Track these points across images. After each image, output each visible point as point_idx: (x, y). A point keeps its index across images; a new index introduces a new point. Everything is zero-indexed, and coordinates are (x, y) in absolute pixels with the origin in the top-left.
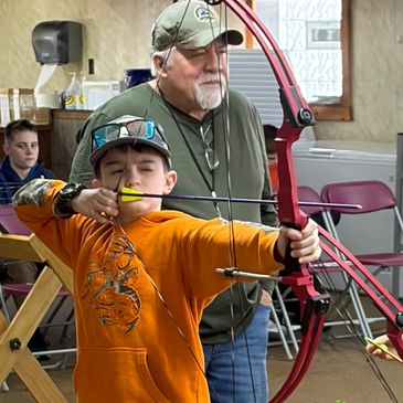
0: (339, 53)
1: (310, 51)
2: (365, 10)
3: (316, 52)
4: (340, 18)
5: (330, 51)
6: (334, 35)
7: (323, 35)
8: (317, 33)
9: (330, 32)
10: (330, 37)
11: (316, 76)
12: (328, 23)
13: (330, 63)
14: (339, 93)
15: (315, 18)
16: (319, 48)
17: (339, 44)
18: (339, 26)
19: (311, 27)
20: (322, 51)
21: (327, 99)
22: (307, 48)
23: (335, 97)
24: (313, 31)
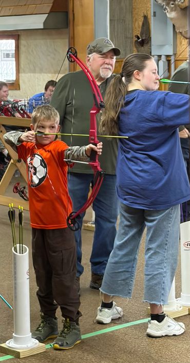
0: (14, 62)
1: (2, 62)
2: (25, 46)
3: (5, 62)
4: (14, 49)
5: (11, 62)
6: (12, 56)
7: (8, 55)
8: (5, 54)
9: (11, 54)
10: (11, 56)
11: (5, 72)
12: (10, 51)
13: (11, 66)
14: (15, 79)
15: (4, 49)
16: (6, 61)
17: (14, 59)
18: (14, 52)
19: (3, 52)
20: (8, 62)
21: (10, 81)
22: (2, 61)
23: (13, 80)
24: (4, 54)
